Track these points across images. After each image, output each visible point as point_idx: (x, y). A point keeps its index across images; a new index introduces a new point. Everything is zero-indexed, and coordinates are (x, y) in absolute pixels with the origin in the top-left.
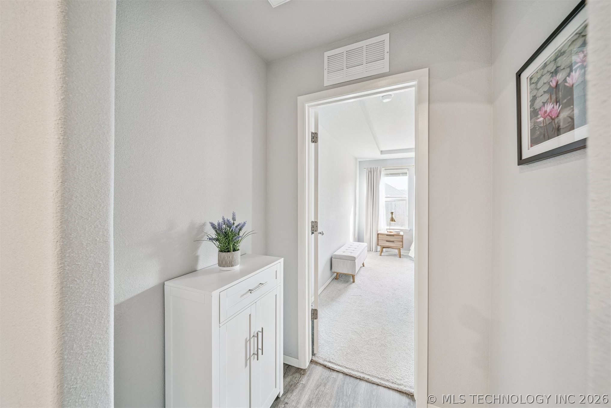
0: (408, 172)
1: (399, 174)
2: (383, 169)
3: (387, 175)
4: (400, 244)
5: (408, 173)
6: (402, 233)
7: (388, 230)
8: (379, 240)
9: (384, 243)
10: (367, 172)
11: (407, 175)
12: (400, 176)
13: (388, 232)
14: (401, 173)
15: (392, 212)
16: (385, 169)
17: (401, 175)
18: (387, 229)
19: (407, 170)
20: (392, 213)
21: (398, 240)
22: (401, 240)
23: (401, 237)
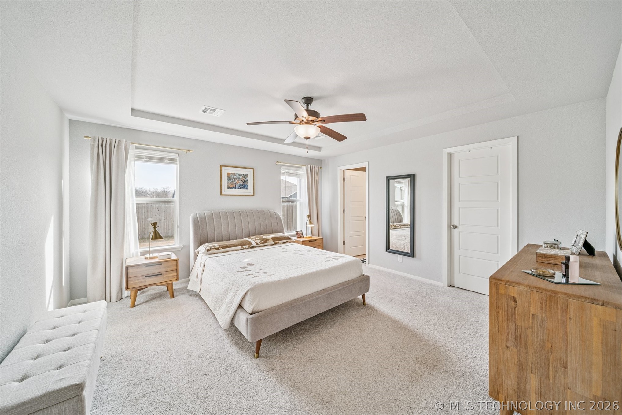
0: (178, 158)
1: (164, 160)
2: (132, 147)
3: (140, 158)
4: (172, 275)
5: (178, 161)
6: (174, 257)
7: (148, 256)
8: (129, 279)
9: (141, 280)
10: (93, 146)
11: (177, 164)
12: (165, 163)
13: (146, 258)
14: (166, 159)
15: (154, 223)
16: (137, 148)
17: (167, 161)
18: (143, 254)
19: (177, 155)
20: (155, 225)
21: (169, 269)
22: (175, 268)
23: (175, 263)
